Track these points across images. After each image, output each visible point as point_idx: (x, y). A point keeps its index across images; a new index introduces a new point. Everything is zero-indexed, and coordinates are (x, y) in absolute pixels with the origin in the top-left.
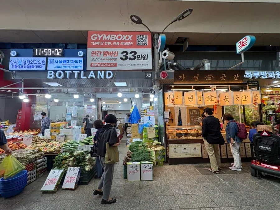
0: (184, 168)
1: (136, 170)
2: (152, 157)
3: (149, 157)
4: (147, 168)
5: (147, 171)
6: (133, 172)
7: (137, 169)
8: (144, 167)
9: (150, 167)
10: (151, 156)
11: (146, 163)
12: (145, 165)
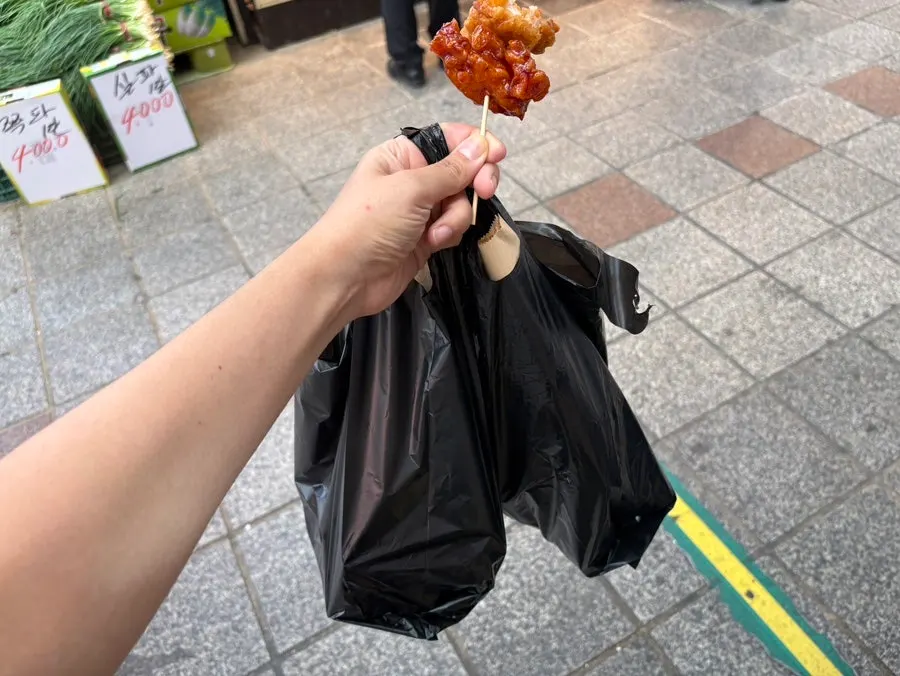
0: (351, 47)
1: (50, 136)
2: (130, 26)
3: (108, 29)
4: (142, 93)
5: (145, 110)
6: (41, 149)
7: (55, 124)
8: (121, 91)
9: (152, 79)
10: (120, 18)
11: (119, 66)
12: (121, 80)
